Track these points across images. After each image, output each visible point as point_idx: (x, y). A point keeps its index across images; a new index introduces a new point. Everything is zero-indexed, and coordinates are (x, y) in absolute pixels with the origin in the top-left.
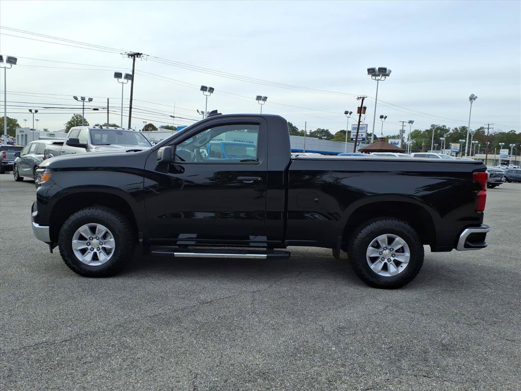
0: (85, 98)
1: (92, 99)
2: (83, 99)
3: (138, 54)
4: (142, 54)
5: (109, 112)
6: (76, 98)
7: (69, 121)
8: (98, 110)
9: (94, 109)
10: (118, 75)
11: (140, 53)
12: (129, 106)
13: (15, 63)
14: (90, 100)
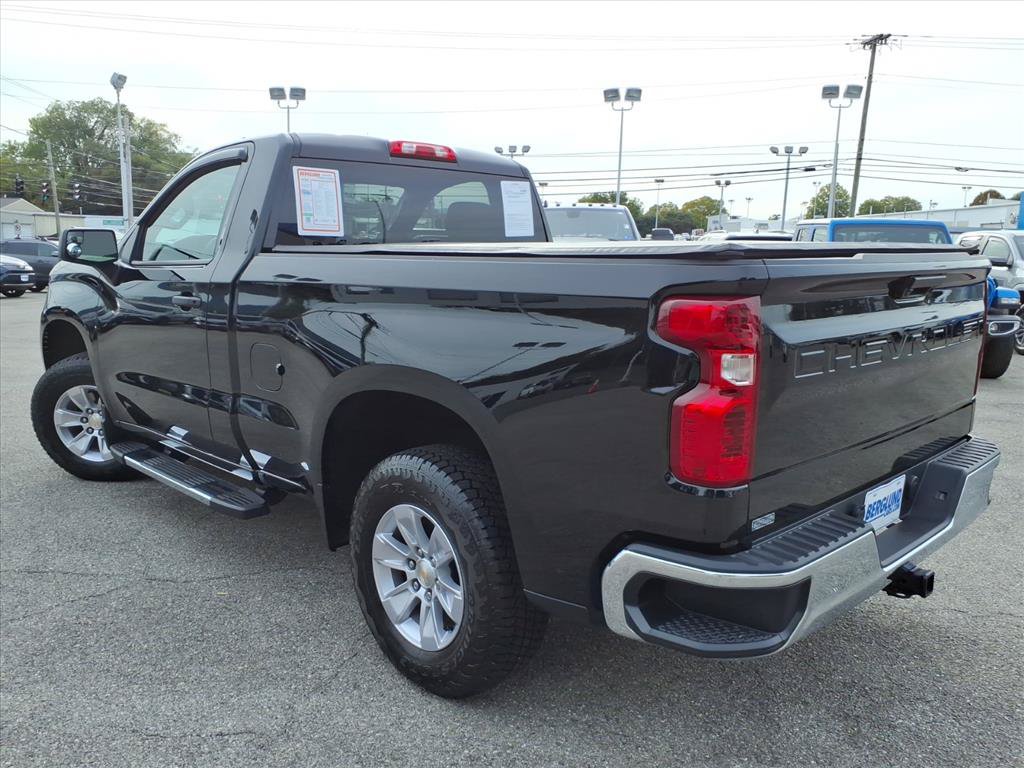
0: (792, 148)
1: (807, 149)
2: (789, 151)
3: (882, 38)
4: (889, 35)
5: (838, 172)
6: (775, 151)
7: (815, 196)
8: (814, 170)
9: (807, 170)
10: (830, 92)
11: (885, 33)
12: (855, 156)
13: (638, 99)
14: (803, 151)
